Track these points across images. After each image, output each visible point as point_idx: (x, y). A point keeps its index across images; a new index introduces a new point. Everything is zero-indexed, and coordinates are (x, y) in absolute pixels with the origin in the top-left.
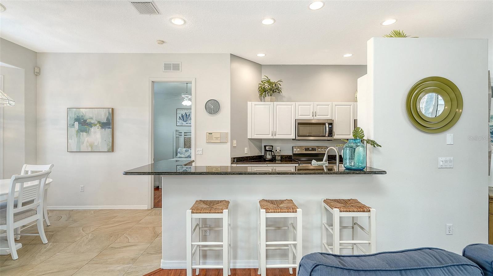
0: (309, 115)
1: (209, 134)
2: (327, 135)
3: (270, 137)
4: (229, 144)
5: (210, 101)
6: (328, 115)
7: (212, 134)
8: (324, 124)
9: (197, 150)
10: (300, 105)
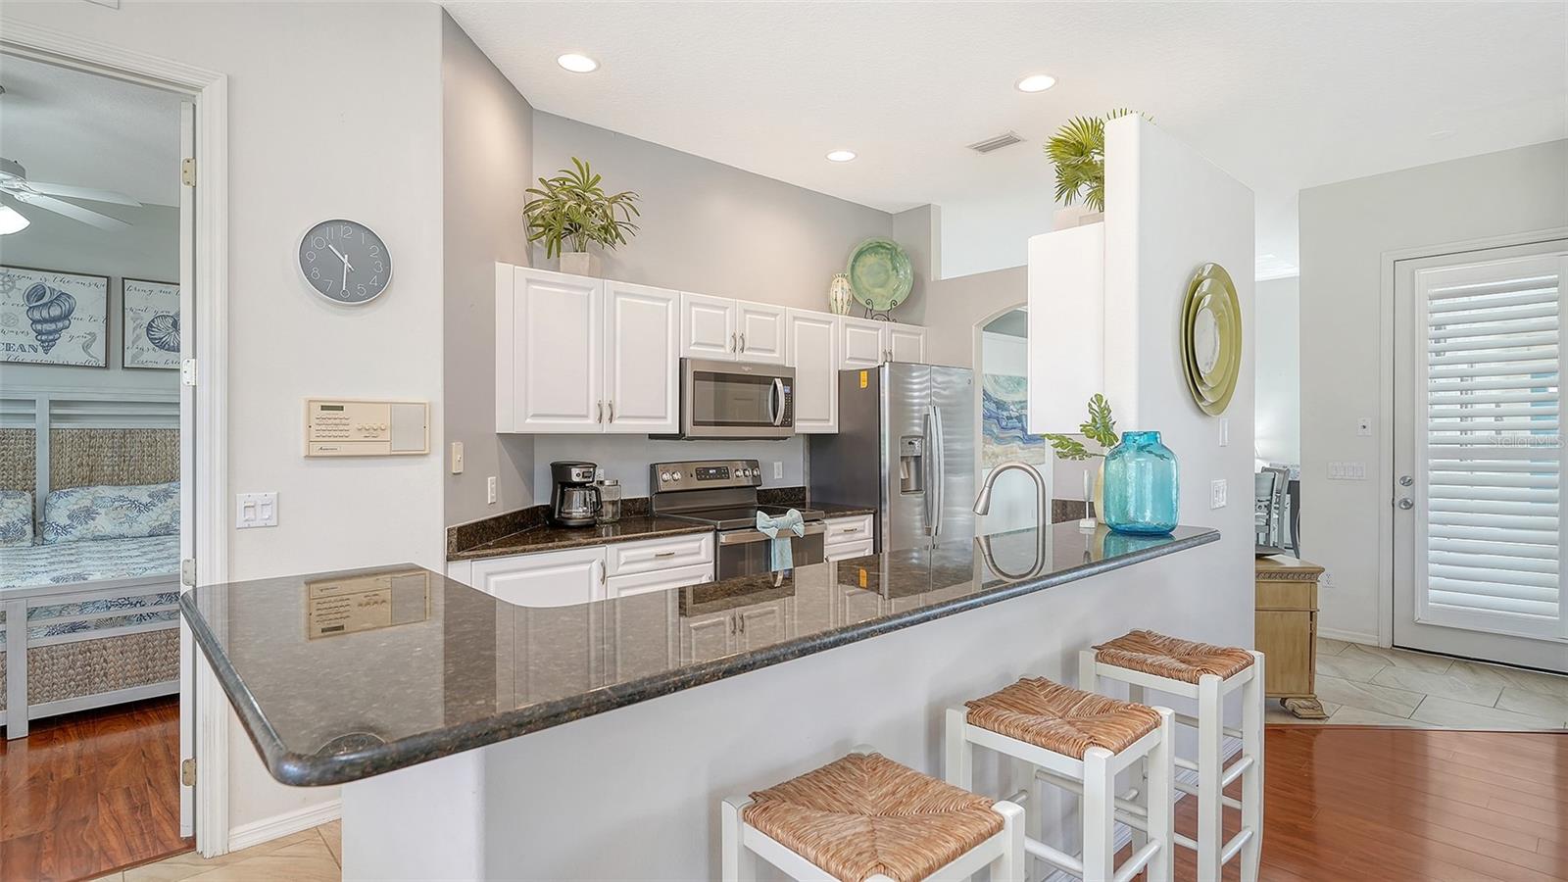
0: (722, 346)
1: (323, 408)
2: (778, 422)
3: (589, 425)
4: (437, 461)
5: (330, 230)
6: (773, 351)
7: (341, 408)
8: (767, 381)
9: (242, 499)
10: (697, 304)
